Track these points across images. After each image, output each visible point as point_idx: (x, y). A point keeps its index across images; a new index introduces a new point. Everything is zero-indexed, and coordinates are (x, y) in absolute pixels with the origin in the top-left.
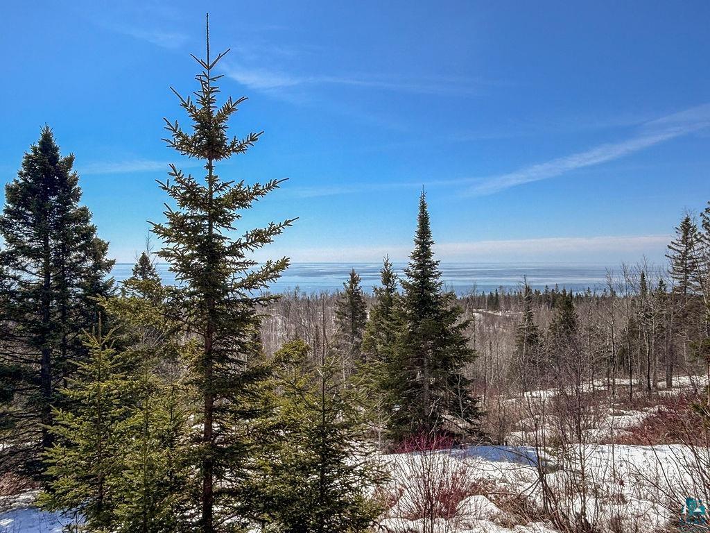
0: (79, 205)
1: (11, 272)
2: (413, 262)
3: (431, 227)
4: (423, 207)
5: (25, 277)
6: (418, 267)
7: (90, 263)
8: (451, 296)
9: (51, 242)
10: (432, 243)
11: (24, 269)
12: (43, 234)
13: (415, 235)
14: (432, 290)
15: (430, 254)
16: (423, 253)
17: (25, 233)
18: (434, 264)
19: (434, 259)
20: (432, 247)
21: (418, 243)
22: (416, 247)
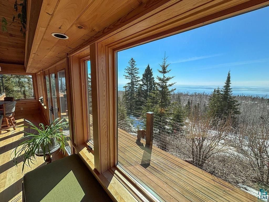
0: (152, 77)
1: (143, 87)
2: (224, 88)
3: (231, 80)
4: (229, 74)
5: (145, 88)
6: (225, 89)
7: (154, 86)
8: (235, 97)
9: (148, 83)
10: (231, 83)
11: (144, 87)
13: (225, 82)
14: (229, 95)
15: (229, 86)
16: (227, 86)
17: (145, 81)
18: (230, 89)
19: (230, 87)
20: (230, 85)
21: (226, 83)
22: (225, 85)
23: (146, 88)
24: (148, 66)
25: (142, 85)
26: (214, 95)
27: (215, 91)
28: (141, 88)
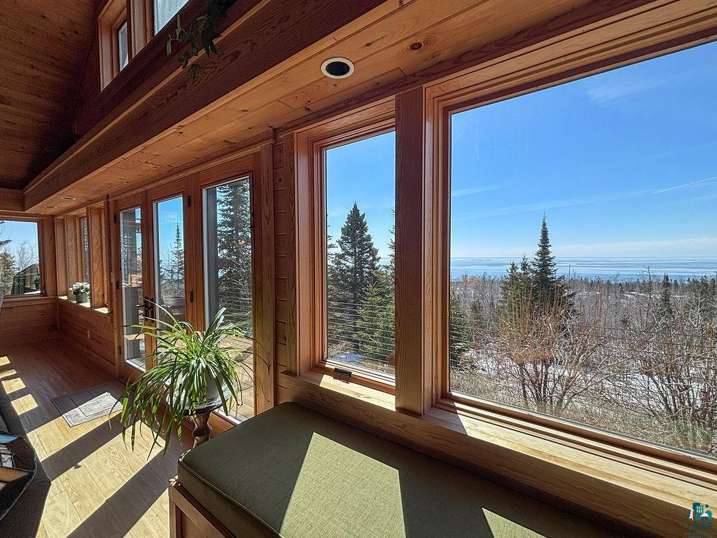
0: (367, 234)
1: (343, 262)
2: (537, 257)
3: (549, 237)
4: (544, 225)
5: (348, 264)
6: (541, 260)
7: (371, 258)
10: (550, 246)
11: (347, 261)
12: (354, 247)
13: (539, 242)
14: (550, 274)
15: (548, 253)
16: (544, 252)
17: (348, 246)
18: (551, 259)
19: (551, 255)
20: (549, 248)
21: (540, 246)
22: (539, 249)
23: (351, 265)
24: (355, 206)
25: (342, 256)
26: (514, 278)
27: (514, 268)
28: (339, 263)
